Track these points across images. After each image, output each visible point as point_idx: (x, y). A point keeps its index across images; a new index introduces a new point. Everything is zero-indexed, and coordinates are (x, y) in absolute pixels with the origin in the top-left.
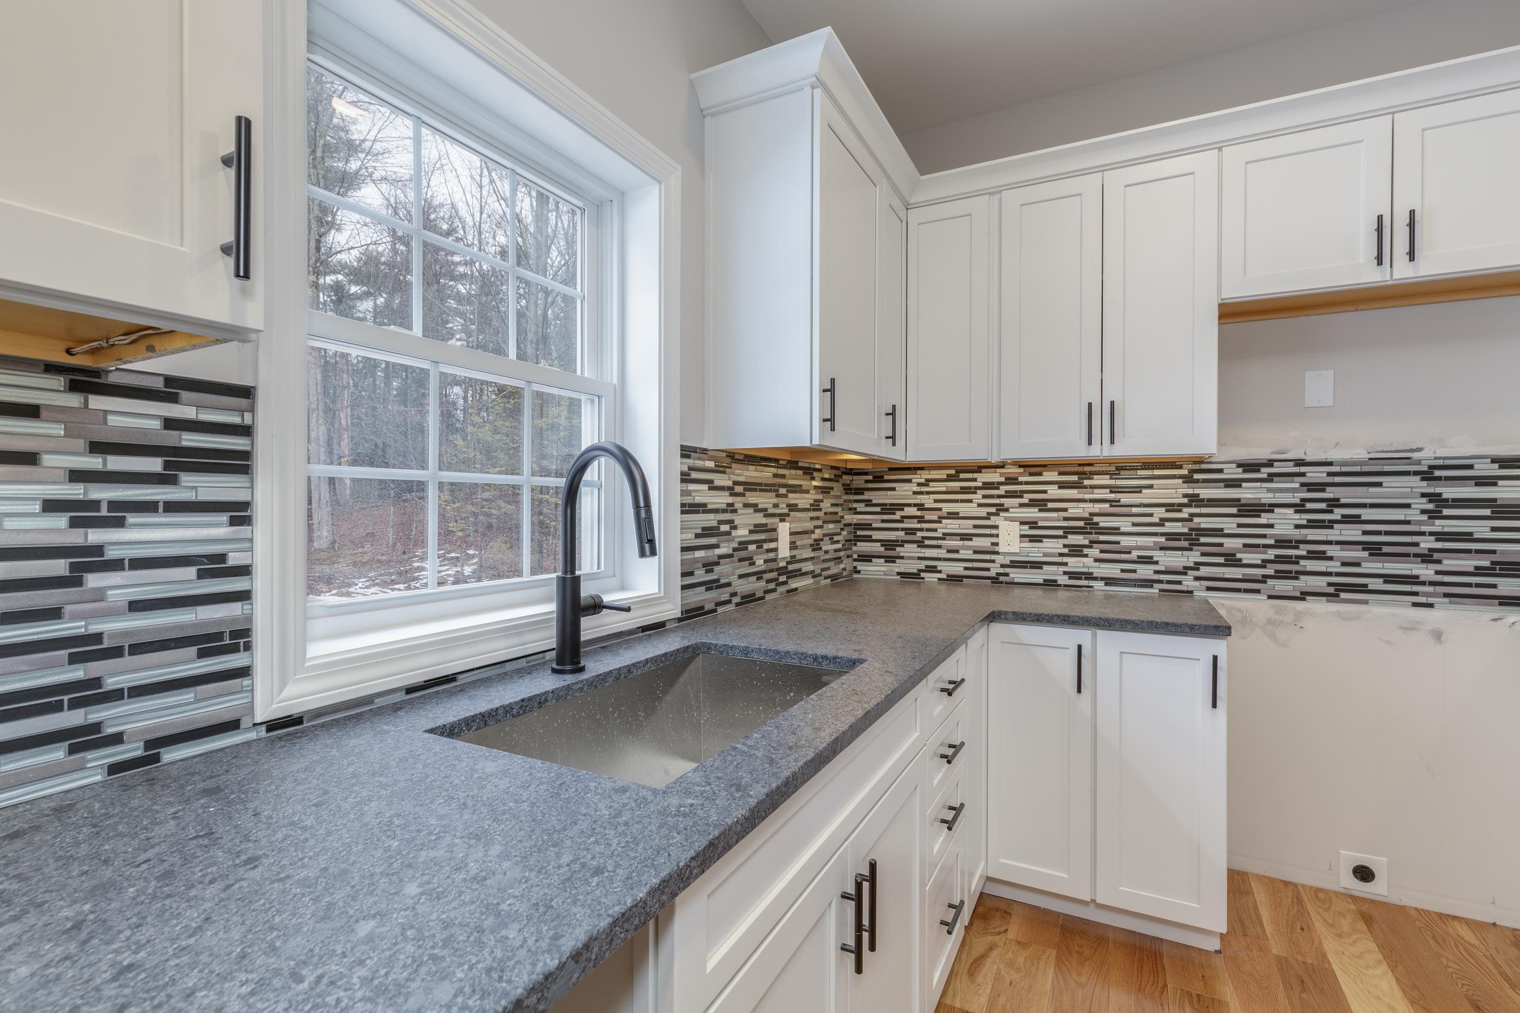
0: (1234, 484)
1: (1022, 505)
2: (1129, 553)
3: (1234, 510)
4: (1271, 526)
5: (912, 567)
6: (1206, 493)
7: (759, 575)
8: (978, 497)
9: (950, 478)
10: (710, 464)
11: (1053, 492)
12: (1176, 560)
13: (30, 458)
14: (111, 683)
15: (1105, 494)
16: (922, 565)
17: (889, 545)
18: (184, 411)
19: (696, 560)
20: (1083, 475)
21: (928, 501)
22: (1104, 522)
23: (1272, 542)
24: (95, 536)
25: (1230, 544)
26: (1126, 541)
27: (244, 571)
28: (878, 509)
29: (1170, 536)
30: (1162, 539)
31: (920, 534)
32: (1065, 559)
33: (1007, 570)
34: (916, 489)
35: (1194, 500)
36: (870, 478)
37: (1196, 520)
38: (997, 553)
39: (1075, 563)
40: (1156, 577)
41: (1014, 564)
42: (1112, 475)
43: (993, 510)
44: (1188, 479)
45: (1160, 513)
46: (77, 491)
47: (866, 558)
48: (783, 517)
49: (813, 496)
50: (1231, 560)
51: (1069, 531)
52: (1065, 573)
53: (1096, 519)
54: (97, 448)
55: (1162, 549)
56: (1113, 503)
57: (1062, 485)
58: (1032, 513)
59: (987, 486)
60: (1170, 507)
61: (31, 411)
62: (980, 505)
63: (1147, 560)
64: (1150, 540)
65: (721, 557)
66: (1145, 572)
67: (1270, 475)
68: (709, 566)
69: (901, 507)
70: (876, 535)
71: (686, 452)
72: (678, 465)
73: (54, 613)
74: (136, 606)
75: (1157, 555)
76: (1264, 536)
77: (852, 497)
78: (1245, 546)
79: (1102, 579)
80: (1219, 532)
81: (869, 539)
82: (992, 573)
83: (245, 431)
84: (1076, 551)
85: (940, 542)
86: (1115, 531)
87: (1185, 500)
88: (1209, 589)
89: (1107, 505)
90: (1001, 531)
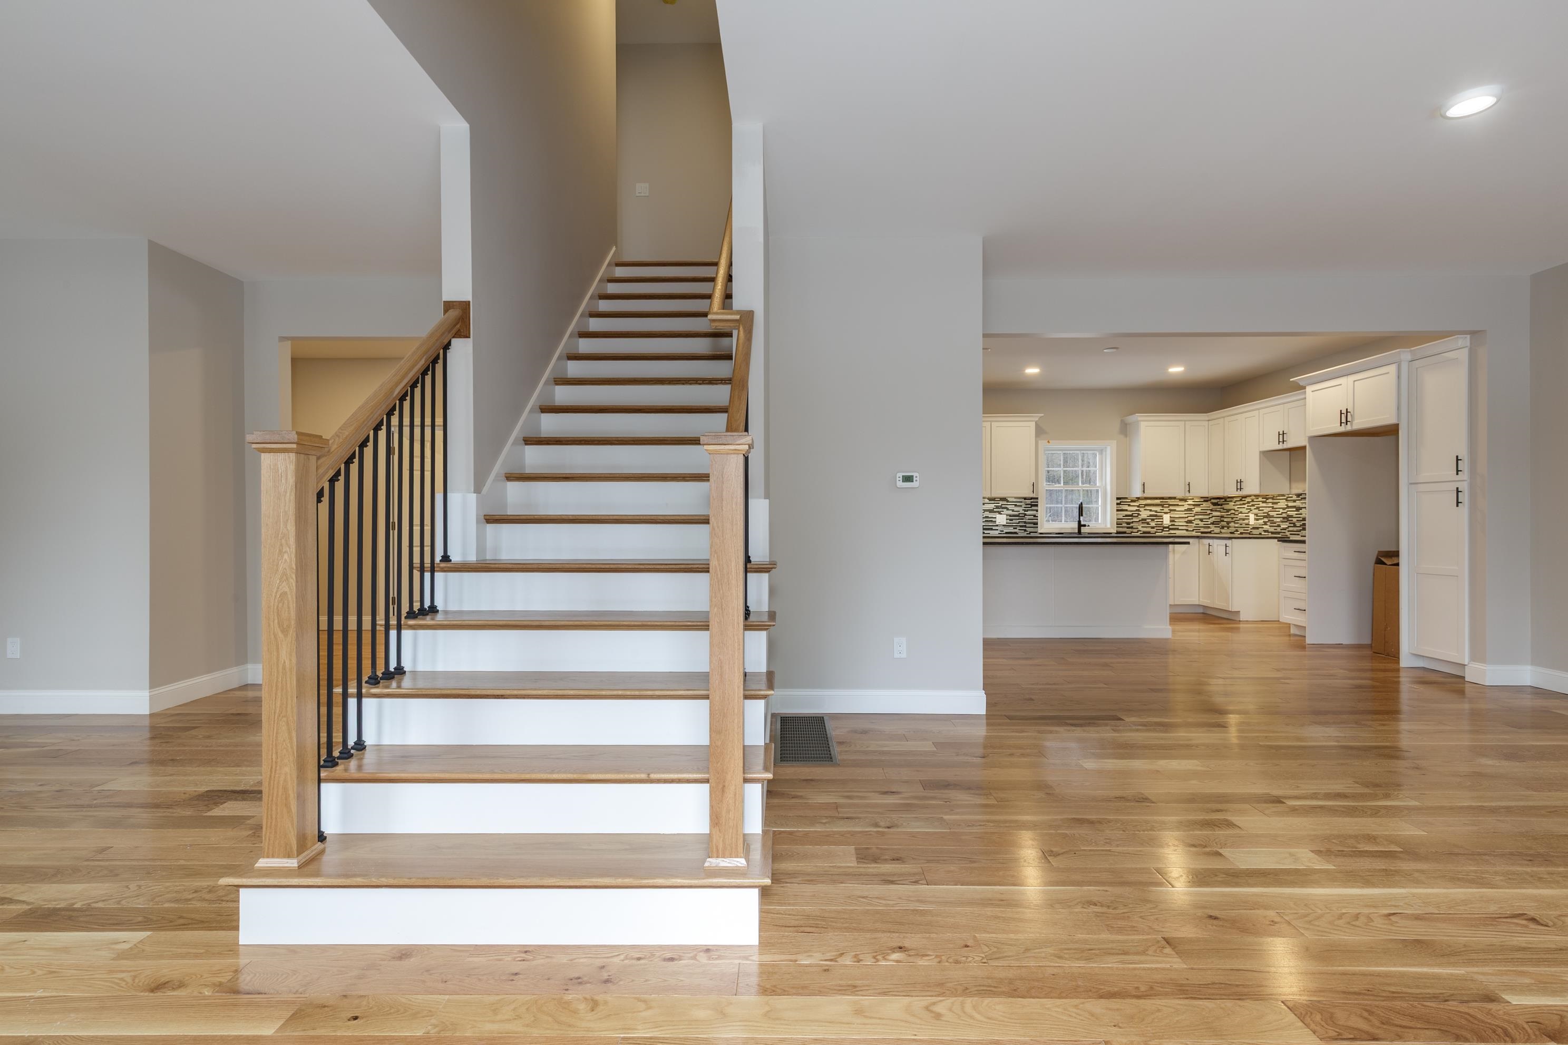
0: (1294, 501)
1: (1255, 509)
2: (1275, 523)
3: (1294, 509)
4: (1301, 514)
5: (1232, 529)
6: (1290, 504)
7: (1153, 528)
8: (1245, 506)
9: (1241, 500)
10: (1130, 501)
11: (1262, 505)
12: (1284, 526)
13: (1021, 506)
14: (1027, 526)
15: (1270, 505)
16: (1235, 529)
17: (1228, 523)
18: (1032, 501)
19: (1124, 522)
20: (1267, 499)
21: (1236, 508)
22: (1271, 514)
23: (1301, 519)
24: (1026, 513)
25: (1295, 520)
26: (1275, 520)
27: (1037, 517)
28: (1225, 511)
29: (1284, 518)
30: (1281, 519)
31: (1234, 519)
32: (1263, 526)
33: (1252, 530)
34: (1233, 504)
35: (1288, 507)
36: (1223, 500)
37: (1288, 512)
38: (1249, 525)
39: (1266, 527)
40: (1281, 531)
41: (1254, 528)
42: (1273, 498)
43: (1249, 510)
44: (1286, 500)
45: (1281, 511)
46: (1025, 509)
47: (1223, 527)
48: (1166, 513)
49: (1186, 507)
50: (1295, 526)
51: (1265, 517)
52: (1264, 531)
53: (1269, 513)
54: (1026, 505)
55: (1282, 522)
56: (1273, 507)
57: (1263, 502)
58: (1256, 511)
59: (1248, 502)
60: (1284, 509)
61: (1021, 502)
62: (1247, 509)
63: (1279, 526)
64: (1278, 520)
65: (1133, 522)
66: (1279, 529)
67: (1302, 498)
68: (1128, 523)
69: (1230, 510)
70: (1225, 520)
71: (1118, 499)
72: (1116, 501)
73: (1023, 519)
74: (1029, 519)
75: (1281, 523)
76: (1300, 517)
77: (1219, 507)
78: (1297, 520)
79: (1271, 532)
80: (1292, 516)
81: (1223, 521)
82: (1249, 532)
83: (1037, 502)
84: (1265, 523)
85: (1238, 522)
86: (1273, 517)
87: (1286, 507)
88: (1291, 534)
89: (1271, 508)
90: (1250, 518)
